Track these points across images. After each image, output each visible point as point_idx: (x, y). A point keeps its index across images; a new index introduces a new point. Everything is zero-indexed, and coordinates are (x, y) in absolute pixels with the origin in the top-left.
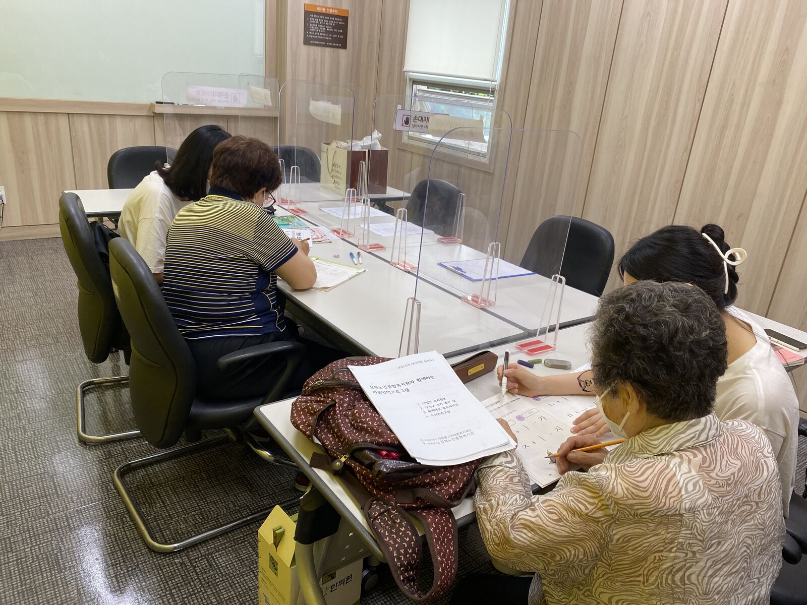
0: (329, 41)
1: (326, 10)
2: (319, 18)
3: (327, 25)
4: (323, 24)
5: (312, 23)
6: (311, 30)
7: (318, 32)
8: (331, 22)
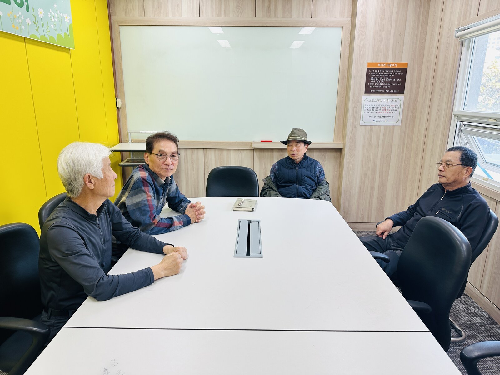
0: (388, 89)
1: (387, 65)
2: (380, 72)
3: (387, 77)
4: (383, 77)
5: (373, 77)
6: (372, 82)
7: (377, 83)
8: (390, 74)
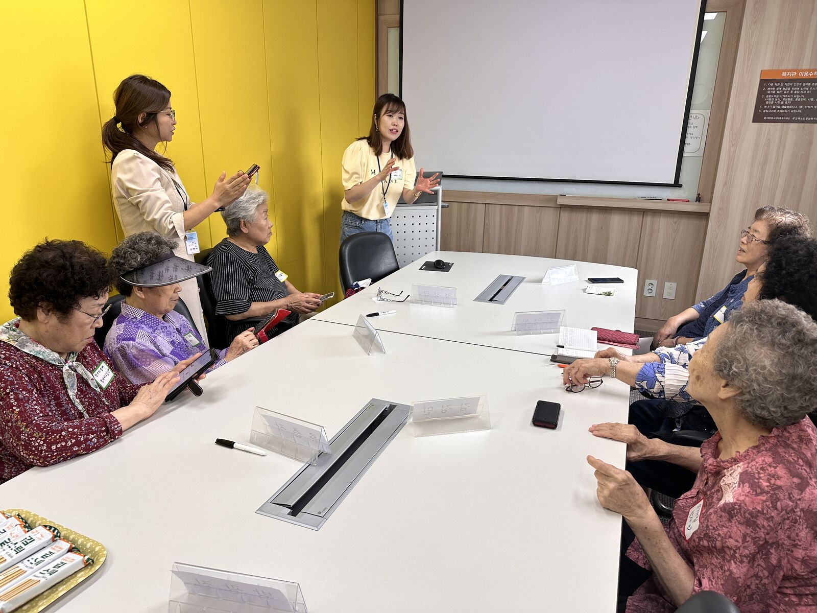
0: (797, 115)
1: (798, 74)
2: (784, 86)
3: (797, 94)
4: (789, 94)
5: (771, 94)
6: (767, 103)
7: (778, 105)
8: (804, 89)
